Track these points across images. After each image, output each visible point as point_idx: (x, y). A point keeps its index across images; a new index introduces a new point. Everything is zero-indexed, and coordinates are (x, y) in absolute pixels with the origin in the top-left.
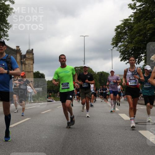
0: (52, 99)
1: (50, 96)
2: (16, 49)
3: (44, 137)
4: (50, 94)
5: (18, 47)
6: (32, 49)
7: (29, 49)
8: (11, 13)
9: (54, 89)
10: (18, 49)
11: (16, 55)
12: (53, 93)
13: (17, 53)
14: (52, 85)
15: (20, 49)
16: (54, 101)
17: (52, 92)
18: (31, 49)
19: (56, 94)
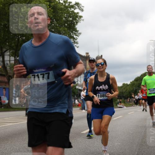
0: (123, 105)
1: (120, 102)
2: (85, 56)
3: (116, 144)
4: (121, 100)
5: (87, 53)
6: (102, 56)
7: (98, 56)
8: (80, 20)
9: (124, 95)
10: (88, 55)
11: (85, 62)
12: (123, 99)
13: (86, 59)
14: (122, 91)
15: (89, 56)
16: (125, 107)
17: (122, 97)
18: (100, 56)
19: (126, 100)
